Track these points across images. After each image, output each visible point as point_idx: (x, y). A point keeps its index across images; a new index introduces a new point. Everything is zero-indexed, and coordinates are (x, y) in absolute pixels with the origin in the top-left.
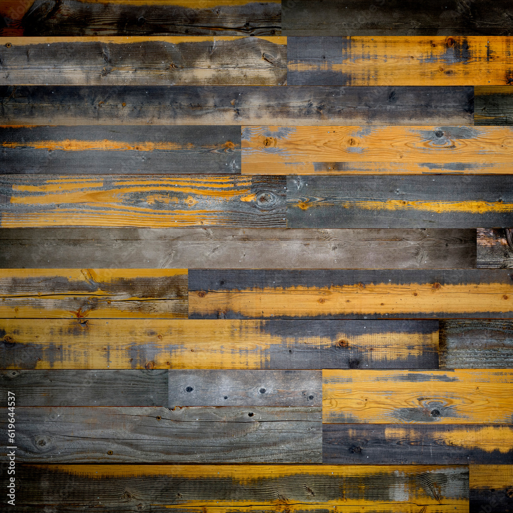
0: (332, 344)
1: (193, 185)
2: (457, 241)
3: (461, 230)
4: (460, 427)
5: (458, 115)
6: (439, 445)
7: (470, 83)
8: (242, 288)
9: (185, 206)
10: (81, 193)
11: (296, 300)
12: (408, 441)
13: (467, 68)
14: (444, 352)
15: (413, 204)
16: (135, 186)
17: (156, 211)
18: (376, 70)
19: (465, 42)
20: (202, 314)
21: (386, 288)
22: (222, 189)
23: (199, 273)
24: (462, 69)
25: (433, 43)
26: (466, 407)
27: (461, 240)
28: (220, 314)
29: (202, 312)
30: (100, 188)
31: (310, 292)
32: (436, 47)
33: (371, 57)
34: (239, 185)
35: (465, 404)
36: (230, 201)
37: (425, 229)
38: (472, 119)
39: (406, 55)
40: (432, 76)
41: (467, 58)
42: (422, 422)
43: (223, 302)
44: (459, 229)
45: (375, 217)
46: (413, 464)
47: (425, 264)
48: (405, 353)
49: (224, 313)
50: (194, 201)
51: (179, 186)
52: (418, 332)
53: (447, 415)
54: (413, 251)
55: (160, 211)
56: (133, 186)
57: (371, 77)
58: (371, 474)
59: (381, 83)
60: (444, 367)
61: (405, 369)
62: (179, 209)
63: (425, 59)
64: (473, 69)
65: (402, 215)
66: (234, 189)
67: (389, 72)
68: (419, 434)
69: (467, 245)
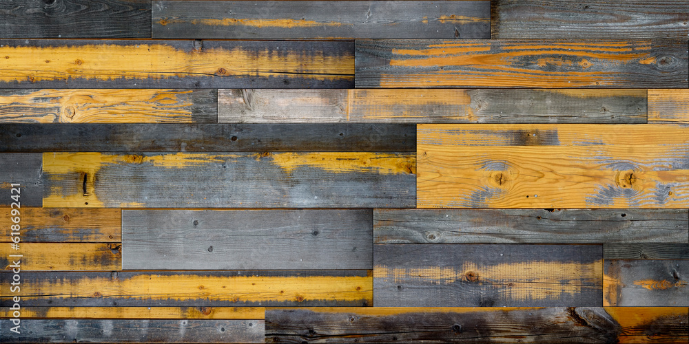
0: (456, 277)
1: (589, 49)
8: (174, 78)
9: (579, 68)
10: (467, 56)
11: (109, 64)
16: (525, 50)
17: (548, 72)
22: (619, 52)
30: (487, 52)
31: (93, 72)
34: (637, 49)
36: (628, 64)
49: (195, 50)
50: (589, 64)
51: (572, 50)
52: (575, 261)
55: (552, 73)
56: (522, 50)
62: (573, 70)
66: (632, 53)
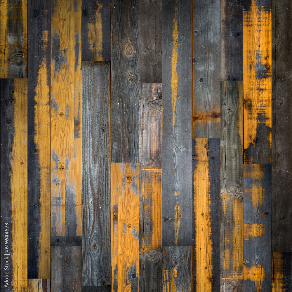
2: (155, 71)
3: (161, 74)
4: (49, 73)
5: (226, 72)
6: (39, 61)
7: (245, 78)
8: (210, 169)
11: (203, 200)
12: (41, 43)
13: (253, 77)
14: (92, 64)
15: (176, 46)
18: (252, 25)
19: (268, 76)
20: (195, 147)
21: (210, 251)
23: (218, 145)
24: (253, 74)
25: (267, 58)
26: (60, 76)
27: (155, 74)
28: (195, 157)
29: (196, 147)
31: (207, 208)
32: (265, 59)
33: (259, 23)
35: (62, 76)
37: (162, 53)
38: (224, 80)
39: (261, 42)
40: (249, 57)
41: (259, 77)
42: (51, 52)
43: (202, 158)
44: (161, 73)
45: (168, 25)
46: (28, 46)
47: (142, 53)
48: (91, 42)
49: (196, 159)
52: (103, 49)
53: (56, 66)
54: (149, 46)
57: (248, 23)
58: (23, 22)
59: (245, 28)
60: (83, 64)
61: (82, 42)
63: (258, 53)
64: (253, 81)
65: (170, 40)
67: (251, 33)
68: (45, 50)
69: (153, 77)
